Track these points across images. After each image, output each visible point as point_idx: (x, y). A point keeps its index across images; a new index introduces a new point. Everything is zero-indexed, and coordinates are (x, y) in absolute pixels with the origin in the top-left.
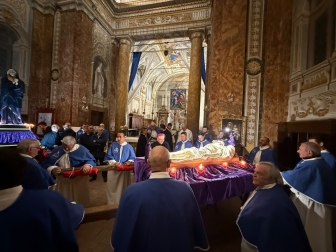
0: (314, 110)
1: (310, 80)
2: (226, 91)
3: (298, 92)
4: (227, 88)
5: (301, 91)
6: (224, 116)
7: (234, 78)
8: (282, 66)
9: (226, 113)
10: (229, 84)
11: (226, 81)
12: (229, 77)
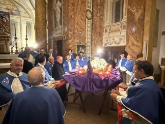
0: (115, 42)
1: (113, 28)
2: (78, 27)
3: (108, 33)
4: (78, 25)
5: (109, 33)
6: (78, 43)
7: (82, 19)
8: (100, 18)
9: (78, 41)
10: (79, 23)
11: (78, 20)
12: (79, 17)
